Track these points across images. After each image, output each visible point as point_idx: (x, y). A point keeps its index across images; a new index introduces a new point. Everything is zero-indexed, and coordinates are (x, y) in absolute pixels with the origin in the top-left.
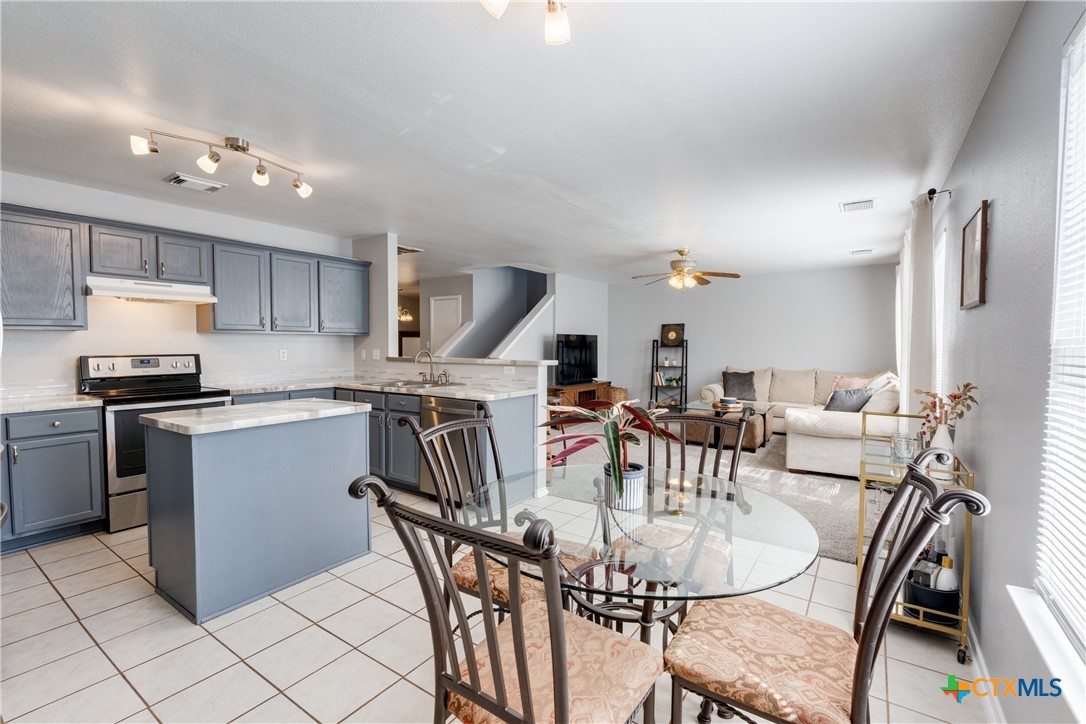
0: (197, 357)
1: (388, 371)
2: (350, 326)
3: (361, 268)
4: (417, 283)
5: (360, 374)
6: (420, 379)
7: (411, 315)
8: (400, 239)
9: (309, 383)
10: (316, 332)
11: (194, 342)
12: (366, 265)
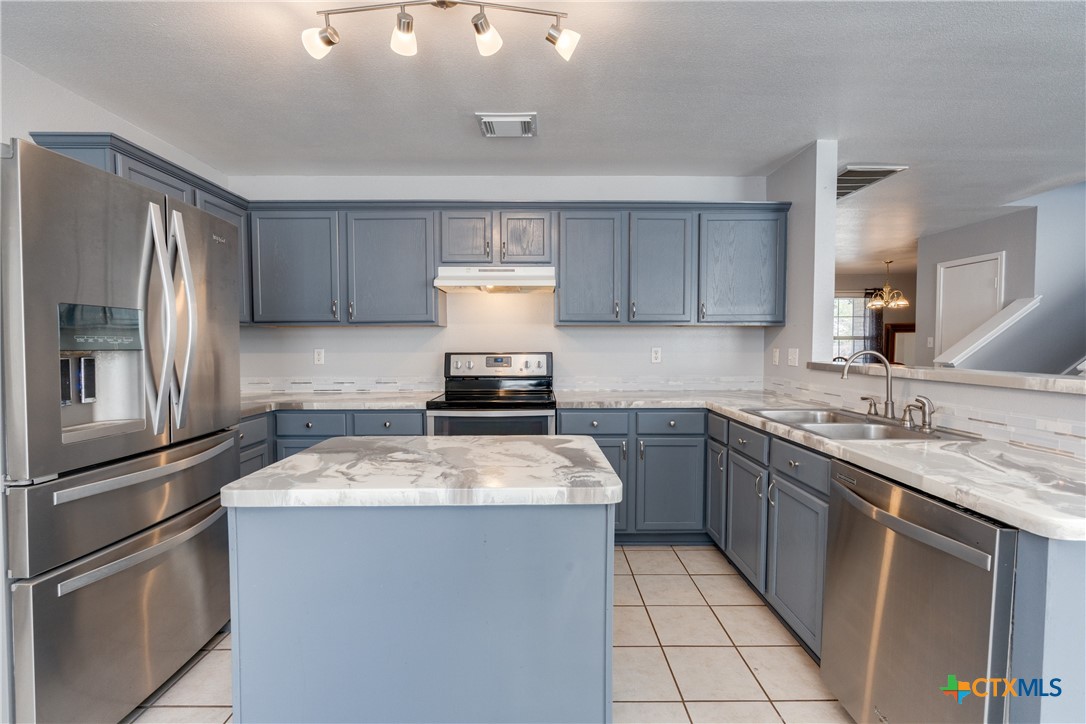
0: (550, 355)
1: (811, 387)
2: (757, 312)
3: (771, 216)
4: (914, 247)
5: (771, 388)
6: (863, 408)
7: (906, 297)
8: (843, 149)
9: (667, 398)
10: (694, 321)
11: (550, 337)
12: (782, 209)
